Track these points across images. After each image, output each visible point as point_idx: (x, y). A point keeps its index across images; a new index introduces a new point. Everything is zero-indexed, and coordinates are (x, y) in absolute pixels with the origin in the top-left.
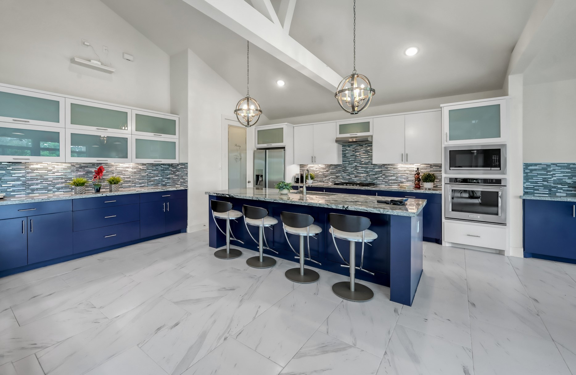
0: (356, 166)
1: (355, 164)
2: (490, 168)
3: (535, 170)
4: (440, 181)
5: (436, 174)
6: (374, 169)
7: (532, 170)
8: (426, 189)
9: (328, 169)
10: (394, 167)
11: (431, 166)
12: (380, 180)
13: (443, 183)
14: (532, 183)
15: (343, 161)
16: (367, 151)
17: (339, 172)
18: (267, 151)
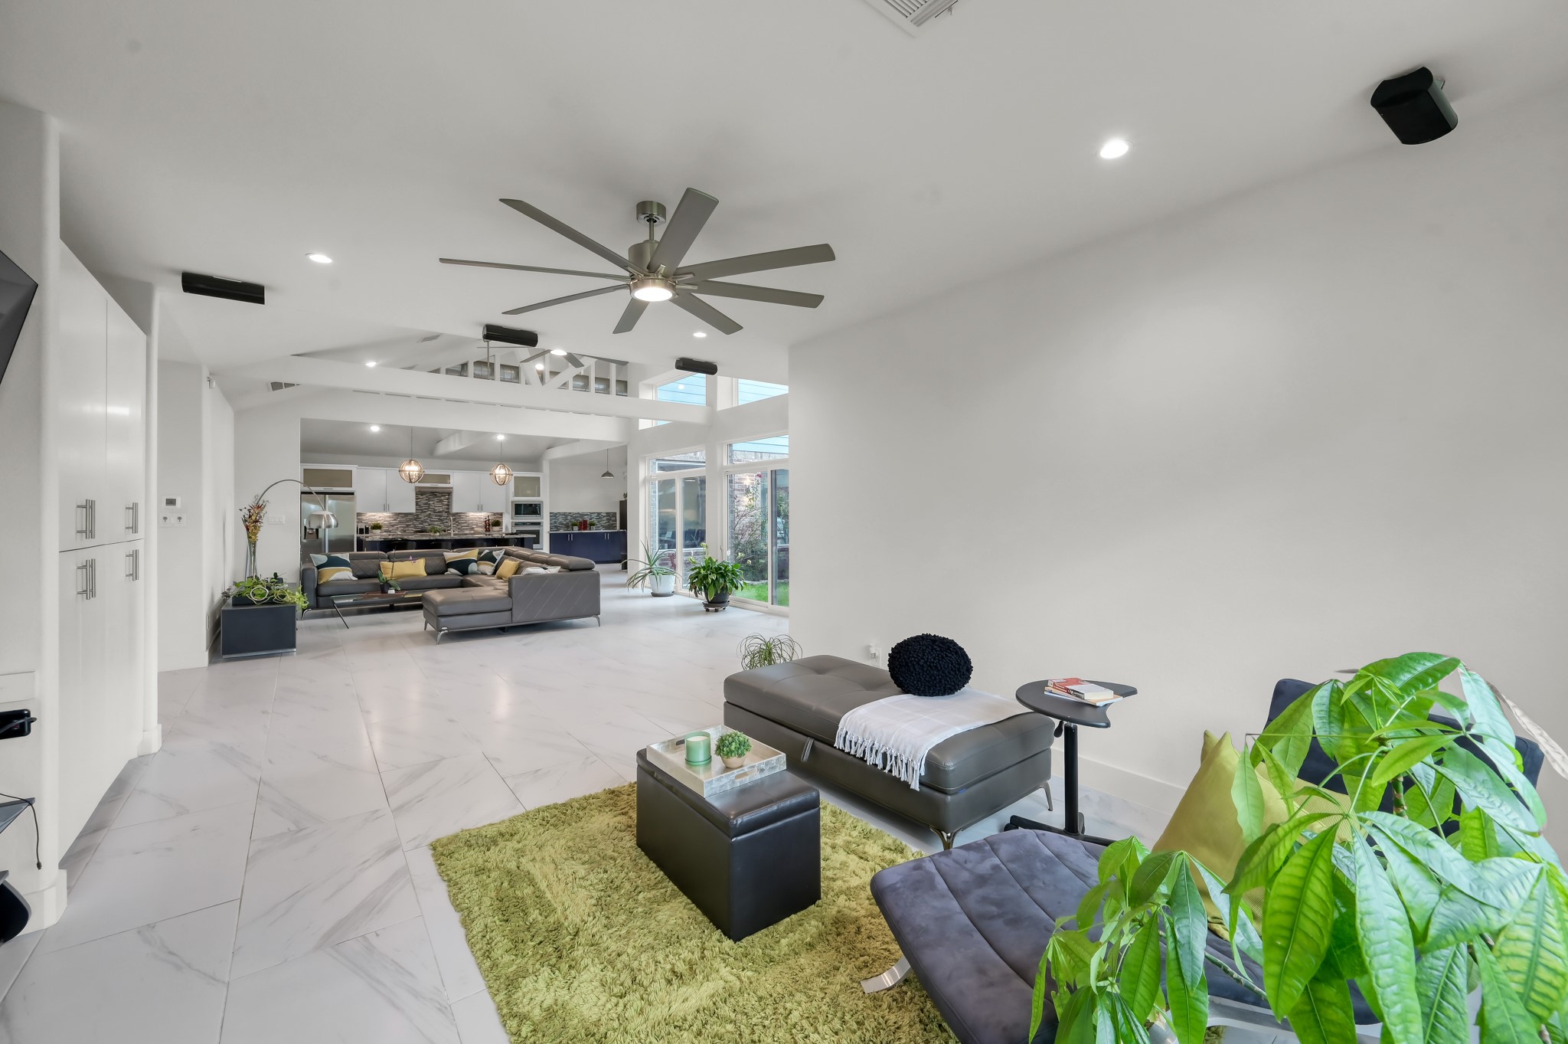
0: (430, 514)
1: (429, 512)
6: (445, 517)
10: (467, 516)
11: (495, 514)
15: (417, 510)
16: (444, 501)
17: (411, 520)
18: (327, 496)
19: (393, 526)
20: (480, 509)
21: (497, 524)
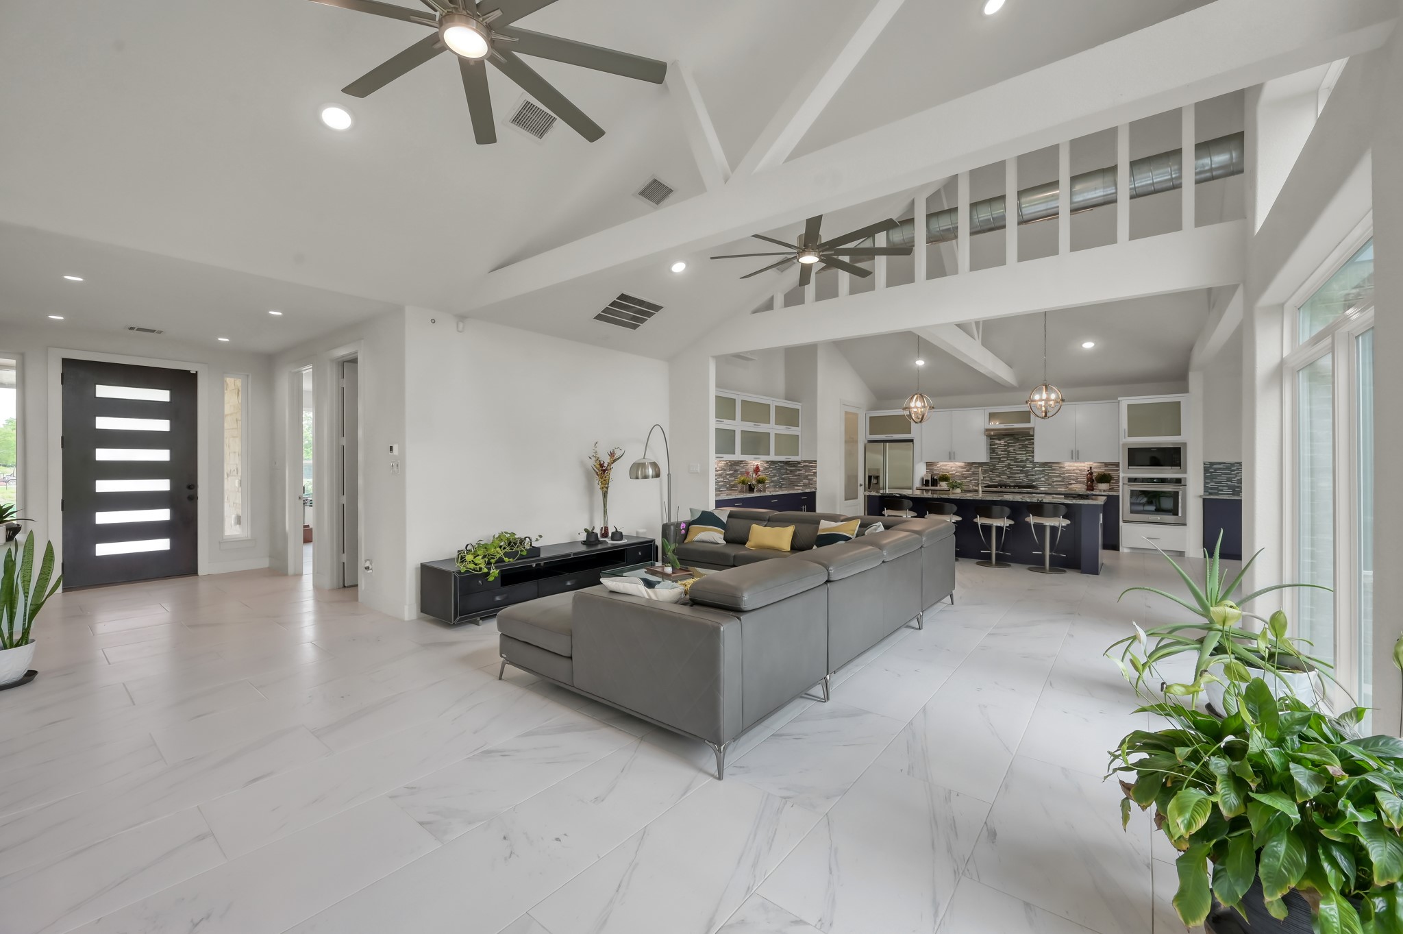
0: (1009, 464)
1: (1008, 461)
2: (1170, 467)
3: (1220, 469)
4: (1118, 481)
5: (1113, 474)
6: (1035, 468)
7: (1216, 469)
8: (1100, 491)
9: (969, 469)
10: (1060, 466)
11: (1106, 464)
12: (1041, 481)
13: (1121, 484)
14: (1216, 482)
16: (1025, 447)
17: (985, 471)
18: (887, 444)
19: (965, 478)
20: (1082, 456)
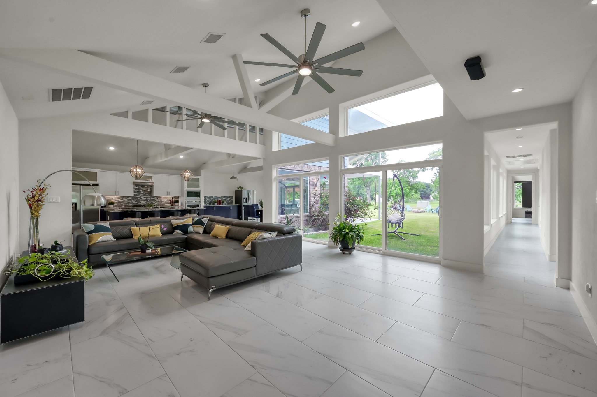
0: (141, 197)
2: (197, 198)
6: (150, 198)
7: (206, 198)
9: (122, 199)
10: (161, 197)
11: (175, 197)
12: (154, 203)
13: (185, 203)
15: (134, 194)
16: (147, 190)
17: (130, 200)
18: (82, 186)
19: (120, 203)
20: (168, 194)
21: (177, 202)
